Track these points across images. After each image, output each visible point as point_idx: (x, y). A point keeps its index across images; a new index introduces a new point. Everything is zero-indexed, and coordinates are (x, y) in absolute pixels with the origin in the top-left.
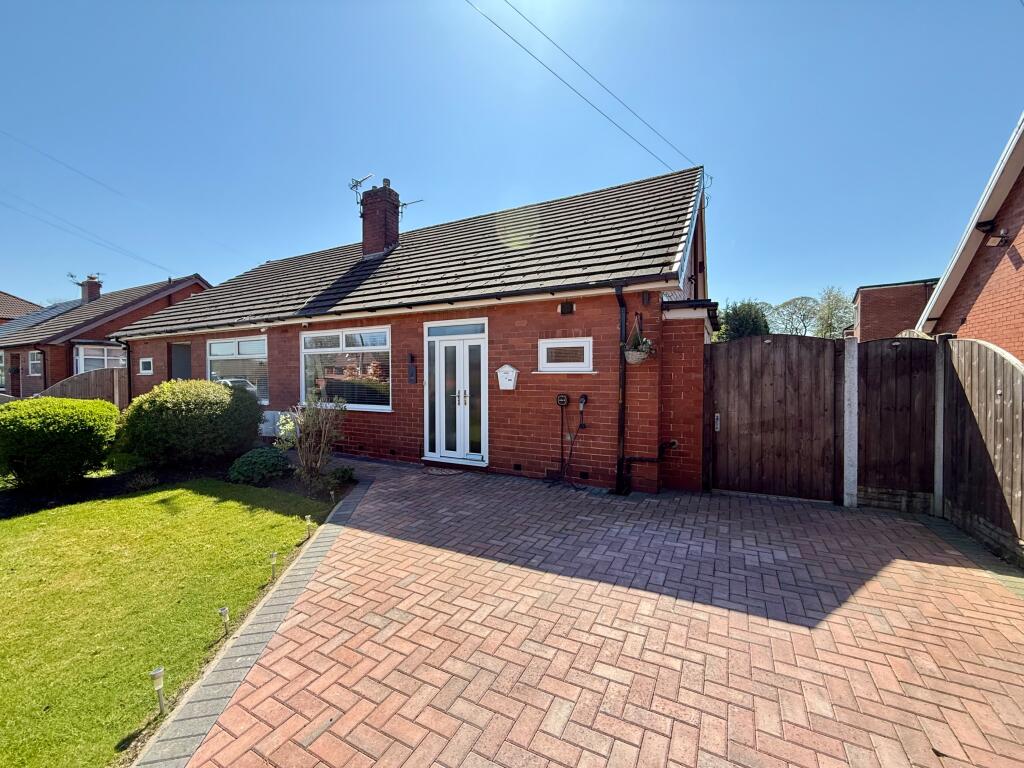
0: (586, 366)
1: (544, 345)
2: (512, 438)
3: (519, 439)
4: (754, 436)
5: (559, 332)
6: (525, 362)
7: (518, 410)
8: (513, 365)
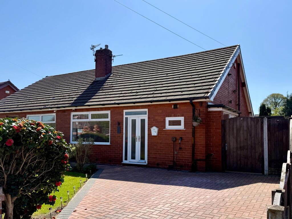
0: (182, 127)
1: (168, 119)
2: (156, 154)
3: (159, 154)
4: (238, 152)
5: (173, 115)
6: (161, 126)
7: (158, 143)
8: (157, 127)
